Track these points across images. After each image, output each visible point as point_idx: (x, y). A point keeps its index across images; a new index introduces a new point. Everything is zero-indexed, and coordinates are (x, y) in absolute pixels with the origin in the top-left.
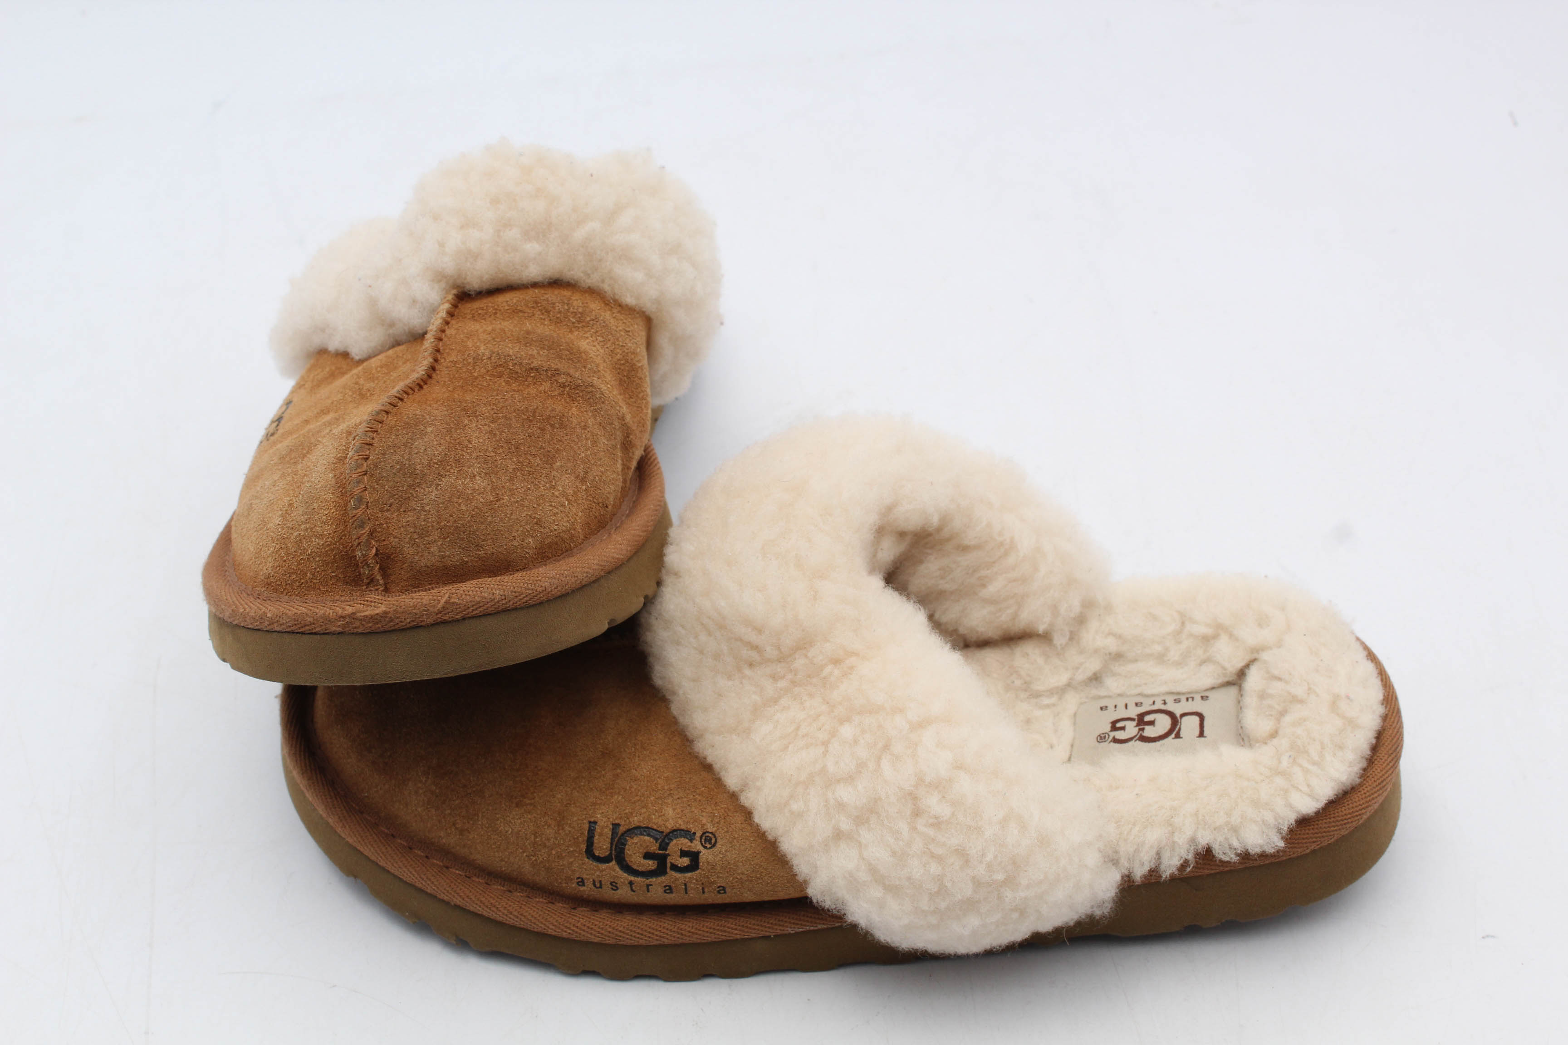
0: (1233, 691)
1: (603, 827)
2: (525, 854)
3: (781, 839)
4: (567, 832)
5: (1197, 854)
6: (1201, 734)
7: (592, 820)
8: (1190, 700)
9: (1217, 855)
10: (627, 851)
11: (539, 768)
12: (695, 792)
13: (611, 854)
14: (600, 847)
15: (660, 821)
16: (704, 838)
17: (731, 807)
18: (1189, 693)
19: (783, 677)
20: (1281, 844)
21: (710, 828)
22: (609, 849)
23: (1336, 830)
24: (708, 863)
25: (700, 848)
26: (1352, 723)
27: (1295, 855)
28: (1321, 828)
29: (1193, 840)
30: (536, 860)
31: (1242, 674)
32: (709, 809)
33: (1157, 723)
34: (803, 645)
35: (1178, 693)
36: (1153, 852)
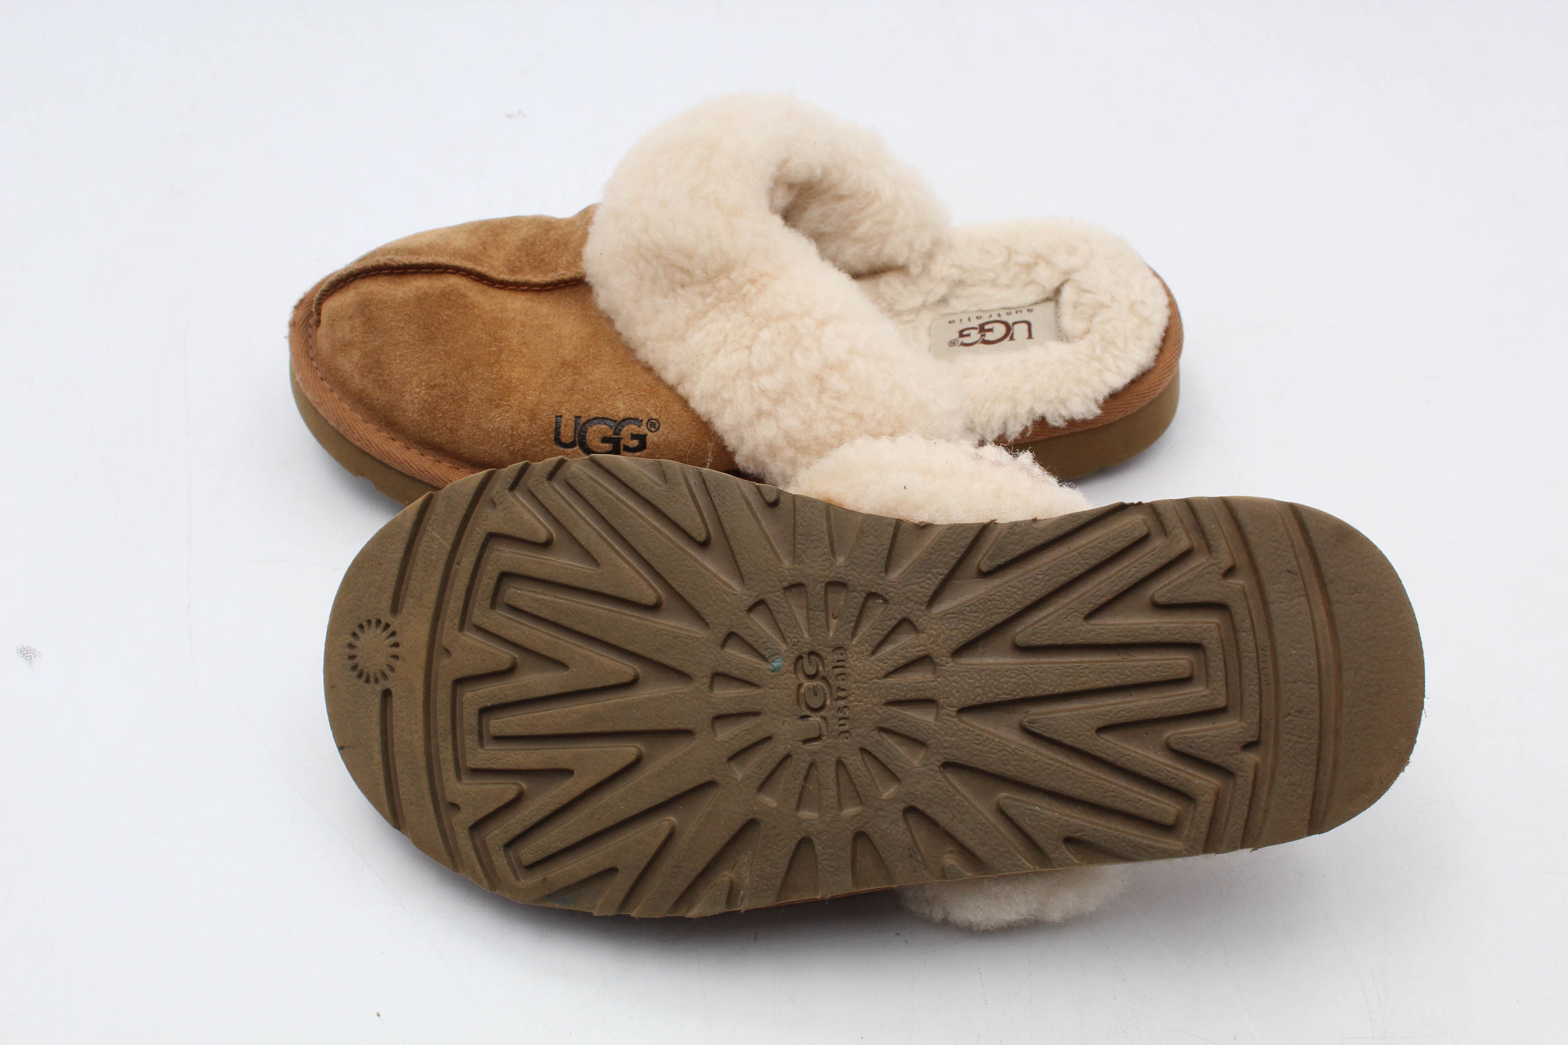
0: (1051, 305)
1: (567, 420)
2: (504, 445)
3: (713, 420)
4: (539, 425)
5: (1035, 423)
6: (1030, 336)
7: (558, 414)
8: (1019, 313)
9: (1050, 422)
10: (587, 437)
11: (512, 377)
12: (640, 389)
13: (575, 440)
14: (566, 435)
15: (613, 412)
16: (649, 424)
17: (670, 399)
18: (1018, 308)
19: (709, 295)
20: (1098, 412)
21: (654, 416)
22: (573, 436)
23: (1138, 402)
24: (653, 443)
25: (647, 431)
26: (1146, 320)
27: (1107, 423)
28: (1126, 400)
29: (1031, 411)
30: (514, 449)
31: (1058, 291)
32: (652, 401)
33: (994, 330)
34: (726, 269)
35: (1009, 308)
36: (1001, 422)
